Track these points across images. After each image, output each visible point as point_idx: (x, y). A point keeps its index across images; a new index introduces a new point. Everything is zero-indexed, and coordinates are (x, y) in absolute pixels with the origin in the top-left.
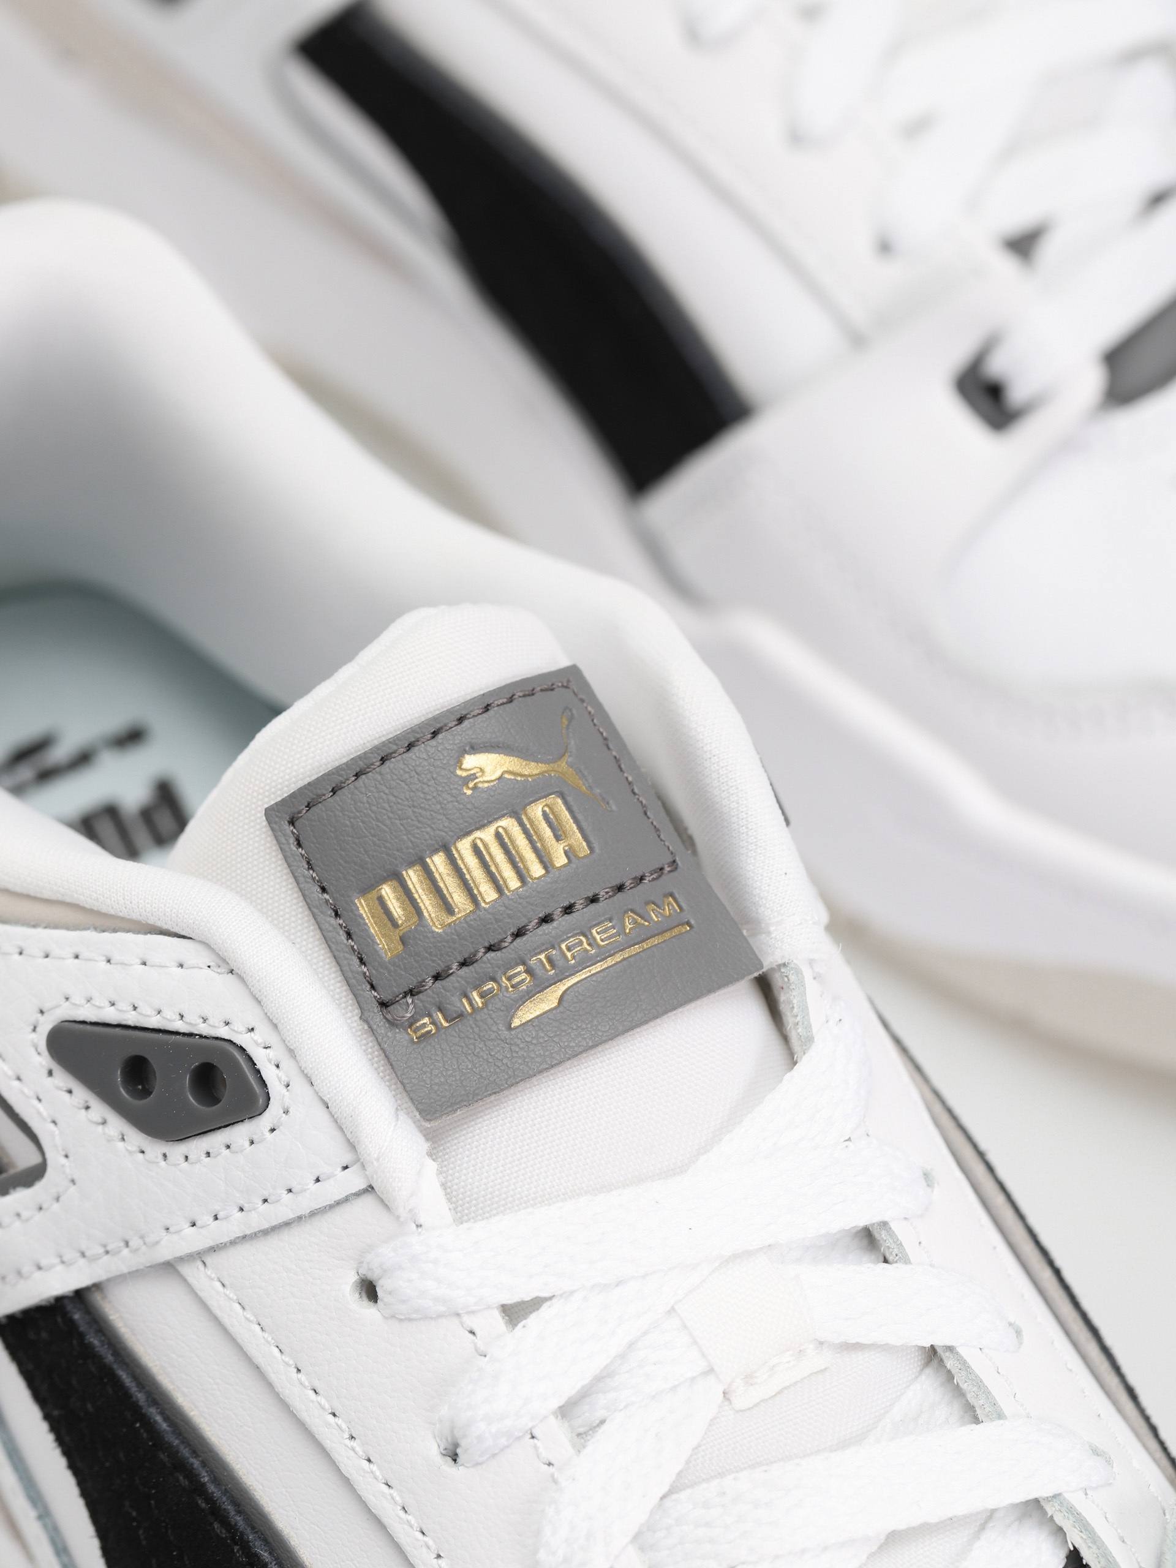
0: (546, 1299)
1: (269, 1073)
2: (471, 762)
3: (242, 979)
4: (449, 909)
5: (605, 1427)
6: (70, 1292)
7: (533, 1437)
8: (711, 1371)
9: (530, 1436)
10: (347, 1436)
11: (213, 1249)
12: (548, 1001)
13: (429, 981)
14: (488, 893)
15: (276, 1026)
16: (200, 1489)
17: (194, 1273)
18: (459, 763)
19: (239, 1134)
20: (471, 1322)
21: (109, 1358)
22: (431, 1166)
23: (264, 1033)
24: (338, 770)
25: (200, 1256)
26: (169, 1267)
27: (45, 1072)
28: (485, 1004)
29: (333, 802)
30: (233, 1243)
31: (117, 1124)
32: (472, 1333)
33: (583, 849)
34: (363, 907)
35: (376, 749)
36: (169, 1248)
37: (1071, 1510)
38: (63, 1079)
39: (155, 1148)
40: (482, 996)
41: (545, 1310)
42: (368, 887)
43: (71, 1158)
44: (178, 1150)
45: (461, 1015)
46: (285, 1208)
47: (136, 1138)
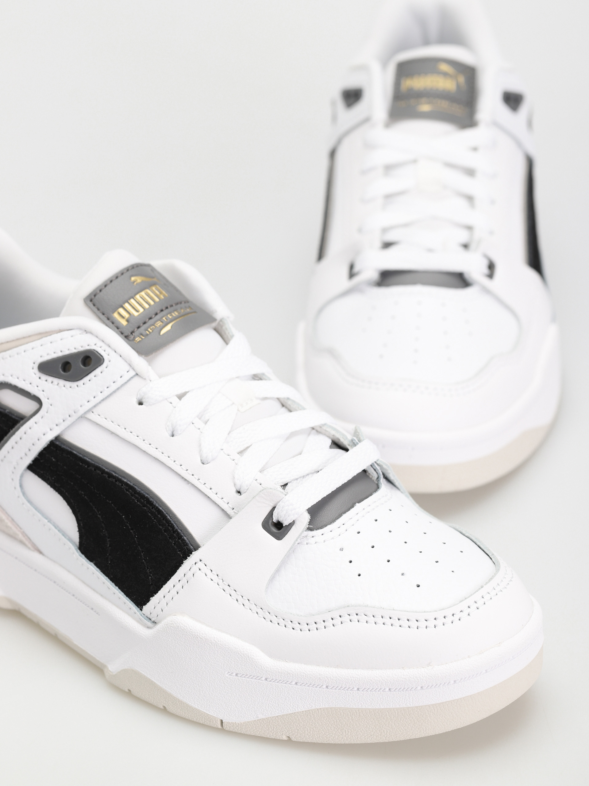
0: (188, 392)
1: (102, 353)
2: (133, 279)
3: (91, 333)
4: (137, 311)
5: (209, 421)
6: (53, 438)
7: (193, 424)
8: (233, 403)
9: (192, 424)
10: (142, 440)
11: (95, 406)
12: (168, 327)
13: (136, 329)
14: (147, 306)
15: (103, 341)
16: (103, 471)
17: (90, 416)
18: (130, 279)
19: (98, 371)
20: (170, 400)
21: (70, 450)
22: (150, 368)
23: (100, 343)
24: (100, 286)
25: (90, 410)
26: (83, 417)
27: (38, 378)
28: (152, 331)
29: (101, 293)
30: (100, 403)
31: (62, 382)
32: (171, 403)
33: (166, 295)
34: (116, 315)
35: (109, 279)
36: (81, 411)
37: (330, 427)
38: (44, 377)
39: (74, 384)
40: (151, 329)
41: (187, 395)
42: (115, 310)
43: (50, 399)
44: (80, 383)
45: (147, 335)
46: (114, 387)
47: (68, 384)
